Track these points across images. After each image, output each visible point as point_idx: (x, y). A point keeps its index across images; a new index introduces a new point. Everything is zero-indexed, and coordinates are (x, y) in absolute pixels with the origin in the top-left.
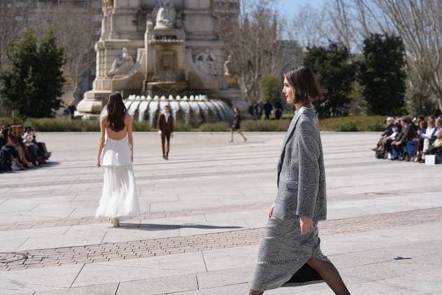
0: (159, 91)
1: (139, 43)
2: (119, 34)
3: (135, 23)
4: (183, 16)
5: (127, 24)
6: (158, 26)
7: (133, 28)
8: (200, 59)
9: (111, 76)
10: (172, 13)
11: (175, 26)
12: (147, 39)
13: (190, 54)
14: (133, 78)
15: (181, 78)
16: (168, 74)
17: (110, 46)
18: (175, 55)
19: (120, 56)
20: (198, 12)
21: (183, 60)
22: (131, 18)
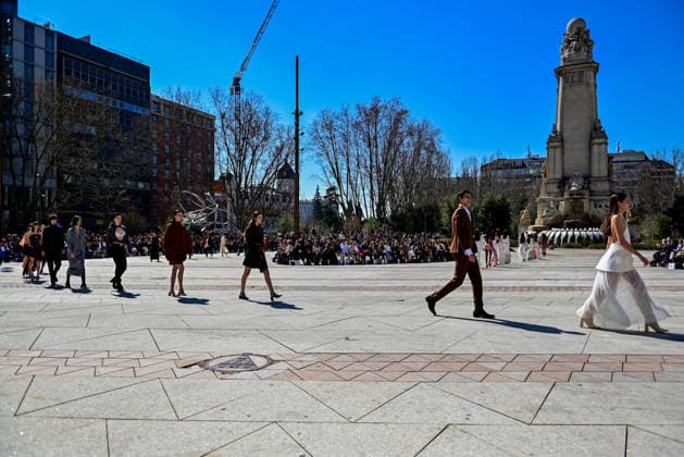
0: (571, 226)
1: (560, 198)
2: (549, 194)
3: (559, 187)
4: (589, 182)
5: (554, 188)
6: (573, 188)
7: (557, 190)
8: (600, 206)
9: (543, 217)
10: (581, 181)
11: (583, 188)
12: (566, 196)
13: (592, 203)
14: (555, 219)
15: (586, 217)
16: (579, 215)
17: (543, 201)
18: (582, 204)
19: (549, 206)
20: (600, 179)
21: (587, 206)
22: (556, 185)
